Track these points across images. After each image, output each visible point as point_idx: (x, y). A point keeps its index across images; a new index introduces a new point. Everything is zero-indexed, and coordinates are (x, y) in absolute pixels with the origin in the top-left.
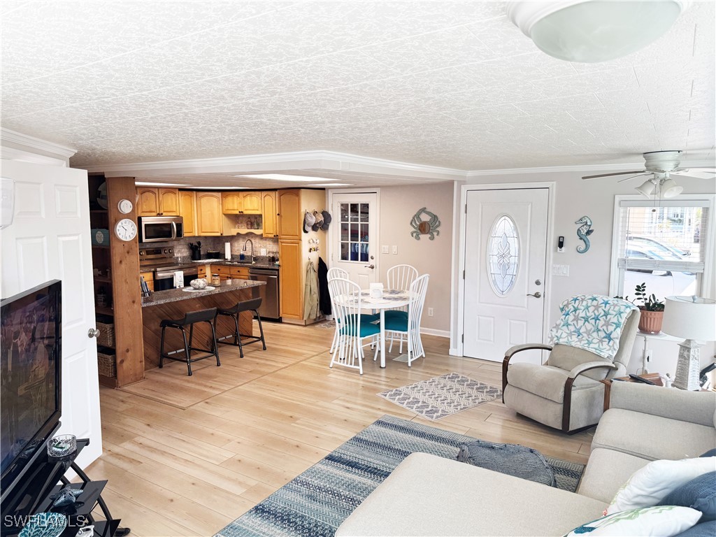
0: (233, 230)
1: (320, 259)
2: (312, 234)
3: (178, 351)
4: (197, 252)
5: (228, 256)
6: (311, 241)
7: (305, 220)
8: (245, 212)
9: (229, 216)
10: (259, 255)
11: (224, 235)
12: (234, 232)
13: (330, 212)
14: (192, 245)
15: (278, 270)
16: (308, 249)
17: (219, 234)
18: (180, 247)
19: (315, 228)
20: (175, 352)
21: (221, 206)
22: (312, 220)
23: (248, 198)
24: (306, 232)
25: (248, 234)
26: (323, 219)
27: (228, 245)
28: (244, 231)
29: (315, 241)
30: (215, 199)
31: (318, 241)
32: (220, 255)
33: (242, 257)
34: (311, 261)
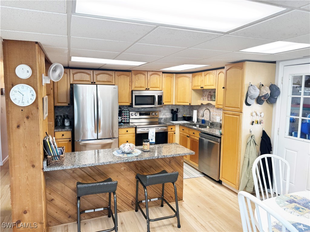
0: (199, 101)
1: (264, 132)
2: (255, 107)
3: (96, 210)
4: (175, 116)
5: (195, 119)
6: (254, 114)
7: (247, 93)
8: (205, 88)
9: (196, 91)
10: (215, 121)
11: (192, 104)
12: (199, 103)
13: (280, 86)
14: (172, 110)
15: (220, 138)
16: (250, 121)
17: (188, 104)
18: (165, 111)
19: (259, 100)
20: (93, 211)
21: (191, 83)
22: (256, 93)
23: (207, 76)
24: (247, 104)
25: (208, 104)
26: (269, 92)
27: (195, 112)
28: (205, 102)
29: (259, 114)
30: (187, 79)
31: (263, 114)
32: (190, 119)
33: (203, 121)
34: (253, 134)
